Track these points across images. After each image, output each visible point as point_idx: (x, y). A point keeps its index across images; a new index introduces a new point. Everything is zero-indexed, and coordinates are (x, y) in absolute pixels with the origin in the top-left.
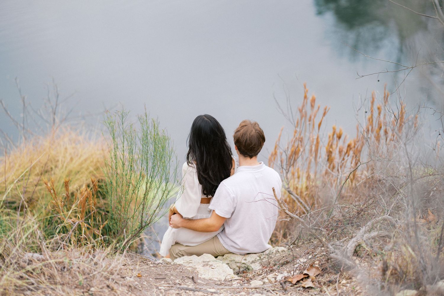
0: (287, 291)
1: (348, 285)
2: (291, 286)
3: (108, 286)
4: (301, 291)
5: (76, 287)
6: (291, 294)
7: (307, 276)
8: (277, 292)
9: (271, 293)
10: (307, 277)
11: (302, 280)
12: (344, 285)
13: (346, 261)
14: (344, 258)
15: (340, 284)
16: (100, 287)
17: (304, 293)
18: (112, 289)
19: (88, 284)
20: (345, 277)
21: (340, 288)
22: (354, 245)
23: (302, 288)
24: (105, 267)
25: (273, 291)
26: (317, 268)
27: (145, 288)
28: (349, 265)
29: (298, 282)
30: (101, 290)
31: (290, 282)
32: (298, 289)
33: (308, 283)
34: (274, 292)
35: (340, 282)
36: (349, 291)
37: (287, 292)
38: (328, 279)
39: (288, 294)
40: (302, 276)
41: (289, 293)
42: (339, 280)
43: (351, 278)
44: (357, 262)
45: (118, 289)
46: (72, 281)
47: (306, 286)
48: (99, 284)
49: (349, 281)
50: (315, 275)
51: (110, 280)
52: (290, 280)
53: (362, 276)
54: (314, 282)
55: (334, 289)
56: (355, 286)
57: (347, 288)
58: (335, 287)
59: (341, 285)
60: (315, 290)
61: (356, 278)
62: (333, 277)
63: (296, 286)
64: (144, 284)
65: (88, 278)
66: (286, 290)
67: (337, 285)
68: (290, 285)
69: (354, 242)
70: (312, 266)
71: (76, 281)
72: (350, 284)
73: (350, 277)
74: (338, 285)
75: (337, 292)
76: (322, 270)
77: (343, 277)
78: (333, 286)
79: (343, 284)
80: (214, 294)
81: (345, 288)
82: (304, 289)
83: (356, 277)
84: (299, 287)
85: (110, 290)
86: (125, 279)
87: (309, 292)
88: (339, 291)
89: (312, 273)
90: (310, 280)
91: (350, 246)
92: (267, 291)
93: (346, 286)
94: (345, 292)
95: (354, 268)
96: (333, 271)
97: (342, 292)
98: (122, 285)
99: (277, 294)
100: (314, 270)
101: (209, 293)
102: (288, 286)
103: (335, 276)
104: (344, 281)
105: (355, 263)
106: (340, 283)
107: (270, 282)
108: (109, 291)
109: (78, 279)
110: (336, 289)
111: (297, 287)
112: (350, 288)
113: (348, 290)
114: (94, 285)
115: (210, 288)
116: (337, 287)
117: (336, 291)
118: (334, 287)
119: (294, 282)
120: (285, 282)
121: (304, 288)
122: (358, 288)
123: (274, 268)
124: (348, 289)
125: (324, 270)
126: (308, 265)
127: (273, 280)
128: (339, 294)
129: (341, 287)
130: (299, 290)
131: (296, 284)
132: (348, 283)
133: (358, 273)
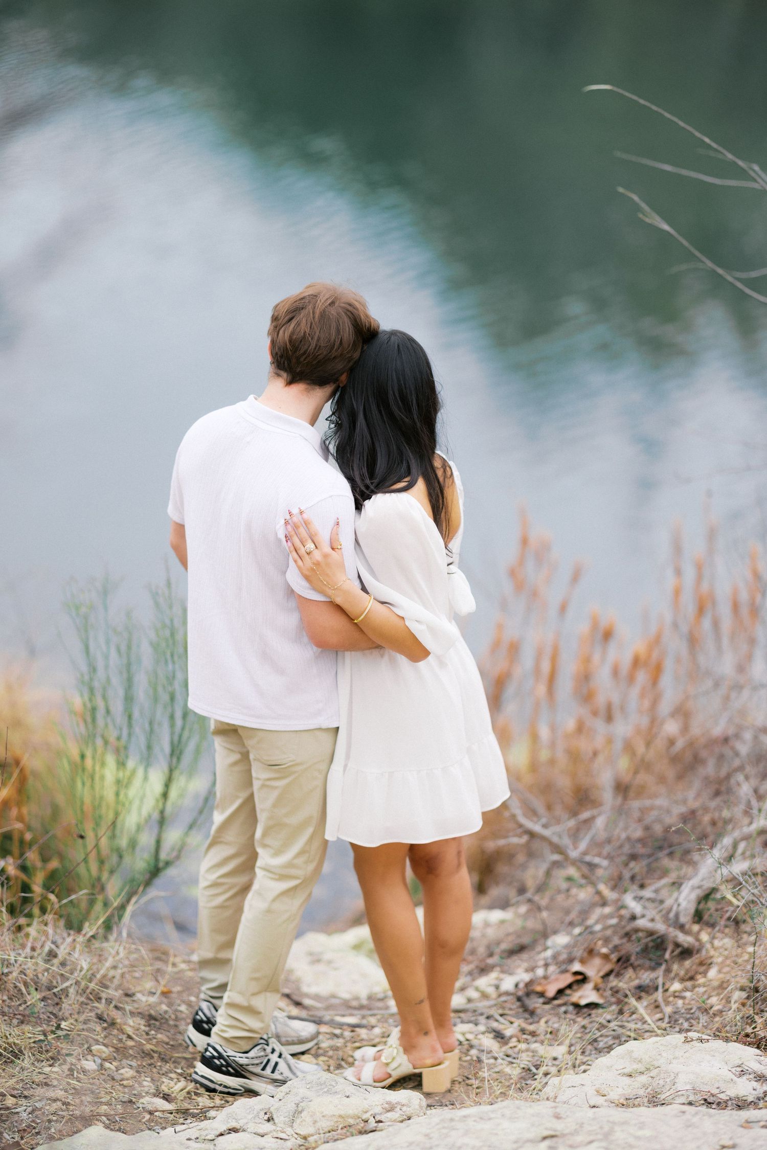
0: (537, 1016)
1: (688, 994)
2: (544, 1003)
3: (100, 1018)
4: (571, 1014)
5: (22, 1022)
6: (546, 1022)
7: (579, 977)
8: (513, 1019)
9: (497, 1021)
10: (581, 979)
11: (570, 986)
12: (677, 994)
13: (676, 936)
14: (671, 929)
15: (668, 994)
16: (82, 1018)
17: (579, 1019)
18: (113, 1024)
19: (51, 1013)
20: (677, 975)
21: (667, 1003)
22: (694, 896)
23: (571, 1008)
24: (88, 971)
25: (501, 1015)
26: (606, 957)
27: (185, 1020)
28: (686, 945)
29: (560, 992)
30: (85, 1027)
31: (542, 994)
32: (563, 1009)
33: (587, 995)
34: (505, 1019)
35: (666, 987)
36: (691, 1009)
37: (536, 1019)
38: (636, 982)
39: (538, 1022)
40: (569, 979)
41: (543, 1021)
42: (664, 984)
43: (692, 978)
44: (704, 937)
45: (125, 1024)
46: (9, 1007)
47: (583, 1002)
48: (79, 1013)
49: (689, 984)
50: (602, 974)
51: (103, 1001)
52: (539, 989)
53: (720, 971)
54: (601, 992)
55: (653, 1006)
56: (705, 997)
57: (687, 1001)
58: (656, 1001)
59: (669, 997)
60: (605, 1010)
61: (705, 977)
62: (646, 977)
63: (556, 1002)
64: (181, 1011)
65: (48, 998)
66: (532, 1013)
67: (659, 995)
68: (541, 1000)
69: (693, 888)
70: (591, 952)
71: (20, 1005)
72: (692, 991)
73: (689, 975)
74: (663, 996)
75: (661, 1012)
76: (619, 960)
77: (672, 975)
78: (650, 998)
79: (675, 992)
80: (357, 1029)
81: (680, 1002)
82: (577, 1010)
83: (705, 973)
84: (565, 1004)
85: (105, 1025)
86: (135, 998)
87: (590, 1015)
88: (668, 1010)
89: (594, 970)
90: (589, 986)
91: (685, 899)
92: (488, 1018)
93: (684, 998)
94: (683, 1011)
95: (698, 951)
96: (647, 963)
97: (675, 1013)
98: (132, 1013)
99: (512, 1023)
100: (597, 961)
101: (345, 1027)
102: (536, 1003)
103: (653, 975)
104: (676, 986)
105: (698, 940)
106: (666, 990)
107: (485, 996)
108: (105, 1029)
109: (25, 1002)
110: (657, 1007)
111: (560, 1006)
112: (693, 1002)
113: (689, 1007)
114: (67, 1014)
115: (343, 1016)
116: (660, 999)
117: (658, 1010)
118: (653, 1001)
119: (551, 991)
120: (528, 994)
121: (577, 1006)
122: (713, 1000)
123: (490, 961)
124: (689, 1004)
125: (624, 962)
126: (579, 952)
127: (491, 991)
128: (670, 1017)
129: (671, 999)
130: (565, 1012)
131: (555, 998)
132: (686, 989)
133: (711, 964)
